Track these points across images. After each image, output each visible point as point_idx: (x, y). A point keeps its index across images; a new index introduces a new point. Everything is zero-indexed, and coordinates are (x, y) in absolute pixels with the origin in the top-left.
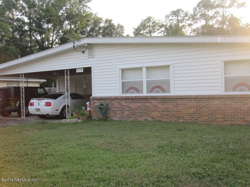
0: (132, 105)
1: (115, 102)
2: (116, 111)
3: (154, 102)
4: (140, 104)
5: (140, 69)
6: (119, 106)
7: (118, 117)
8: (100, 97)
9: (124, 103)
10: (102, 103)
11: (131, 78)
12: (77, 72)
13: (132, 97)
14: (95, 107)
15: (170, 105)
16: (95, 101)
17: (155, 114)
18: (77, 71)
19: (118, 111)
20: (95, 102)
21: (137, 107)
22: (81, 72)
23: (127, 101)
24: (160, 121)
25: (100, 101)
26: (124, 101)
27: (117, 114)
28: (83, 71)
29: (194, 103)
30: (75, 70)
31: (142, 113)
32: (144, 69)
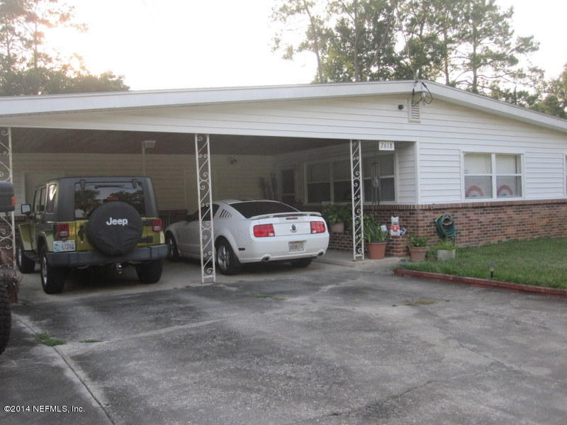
0: (482, 219)
1: (459, 214)
2: (461, 230)
3: (510, 211)
4: (492, 216)
5: (488, 156)
6: (465, 220)
7: (464, 242)
8: (440, 205)
9: (472, 215)
10: (447, 217)
11: (478, 170)
12: (380, 149)
13: (487, 203)
14: (427, 226)
15: (525, 216)
16: (427, 214)
17: (511, 231)
18: (382, 148)
19: (463, 230)
20: (427, 217)
21: (490, 222)
22: (389, 149)
23: (477, 211)
24: (516, 241)
25: (444, 213)
26: (473, 211)
27: (462, 236)
28: (393, 149)
29: (546, 211)
30: (376, 143)
31: (495, 230)
32: (493, 156)
